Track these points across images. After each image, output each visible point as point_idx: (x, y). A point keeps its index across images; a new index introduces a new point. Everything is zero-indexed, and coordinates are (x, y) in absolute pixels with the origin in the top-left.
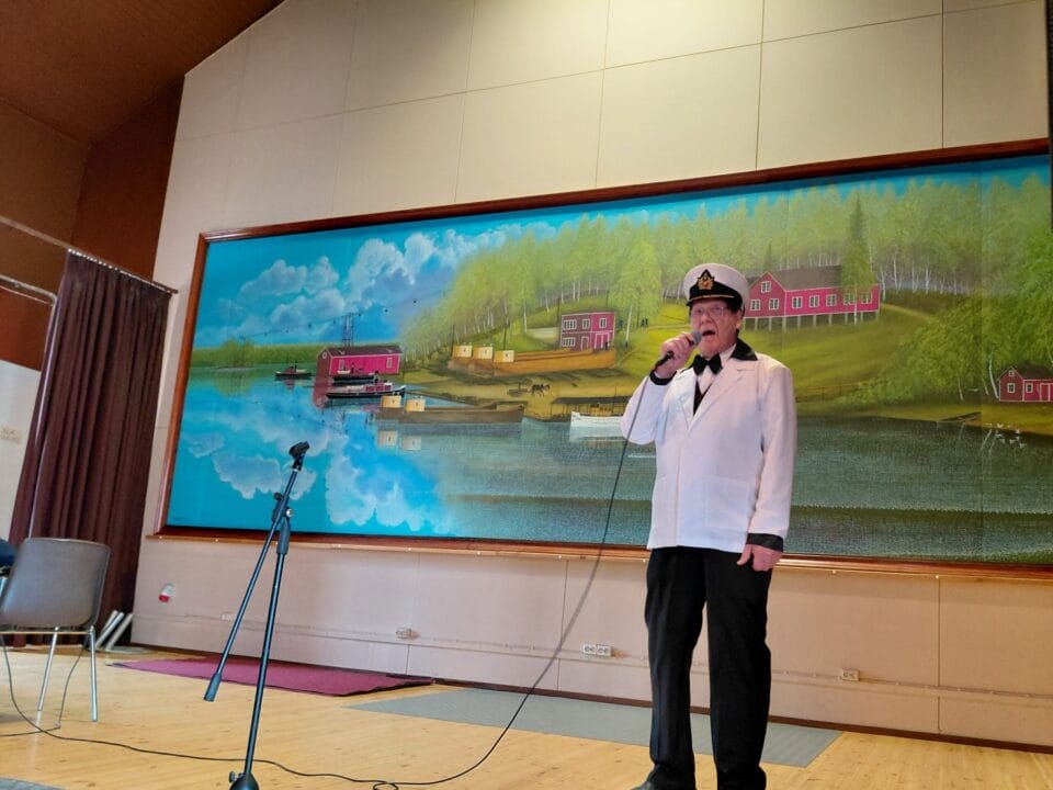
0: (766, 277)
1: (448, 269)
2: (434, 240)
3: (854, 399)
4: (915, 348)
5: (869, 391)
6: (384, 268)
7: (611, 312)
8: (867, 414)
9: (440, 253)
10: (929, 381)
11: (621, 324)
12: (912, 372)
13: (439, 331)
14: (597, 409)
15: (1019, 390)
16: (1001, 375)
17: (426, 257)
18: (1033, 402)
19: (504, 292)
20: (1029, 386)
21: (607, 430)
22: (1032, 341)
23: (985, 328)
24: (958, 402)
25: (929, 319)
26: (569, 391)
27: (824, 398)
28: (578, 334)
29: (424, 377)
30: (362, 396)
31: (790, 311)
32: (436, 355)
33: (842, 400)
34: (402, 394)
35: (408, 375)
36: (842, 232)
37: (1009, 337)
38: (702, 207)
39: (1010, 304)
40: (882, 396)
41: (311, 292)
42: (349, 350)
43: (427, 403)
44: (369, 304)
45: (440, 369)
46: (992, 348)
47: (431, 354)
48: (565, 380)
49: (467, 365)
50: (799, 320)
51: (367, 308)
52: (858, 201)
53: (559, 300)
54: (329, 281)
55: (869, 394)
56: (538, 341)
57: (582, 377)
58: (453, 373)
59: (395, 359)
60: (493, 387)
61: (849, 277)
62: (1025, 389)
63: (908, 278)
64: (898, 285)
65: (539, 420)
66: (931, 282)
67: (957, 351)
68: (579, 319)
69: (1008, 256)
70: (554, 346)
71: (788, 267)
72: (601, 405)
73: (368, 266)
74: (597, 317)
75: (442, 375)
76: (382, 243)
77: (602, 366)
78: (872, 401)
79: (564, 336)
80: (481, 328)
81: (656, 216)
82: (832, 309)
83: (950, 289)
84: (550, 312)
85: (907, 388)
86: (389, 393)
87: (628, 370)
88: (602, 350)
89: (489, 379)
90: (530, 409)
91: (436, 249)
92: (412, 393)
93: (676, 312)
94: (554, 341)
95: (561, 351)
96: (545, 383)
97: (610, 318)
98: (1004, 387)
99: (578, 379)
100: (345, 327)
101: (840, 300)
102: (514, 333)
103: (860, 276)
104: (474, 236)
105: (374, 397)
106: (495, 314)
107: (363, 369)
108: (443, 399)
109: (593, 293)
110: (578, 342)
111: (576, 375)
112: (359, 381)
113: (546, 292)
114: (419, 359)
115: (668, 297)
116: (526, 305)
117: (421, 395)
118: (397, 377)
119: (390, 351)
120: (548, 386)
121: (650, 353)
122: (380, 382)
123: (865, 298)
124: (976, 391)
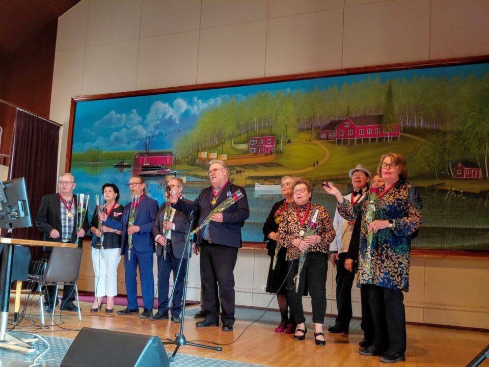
0: (347, 120)
1: (194, 116)
2: (187, 101)
4: (416, 154)
7: (273, 136)
9: (190, 108)
10: (422, 169)
11: (278, 142)
12: (415, 164)
13: (191, 145)
14: (267, 182)
15: (462, 172)
16: (455, 165)
17: (184, 110)
18: (469, 178)
19: (222, 127)
20: (467, 171)
21: (272, 191)
22: (469, 151)
23: (448, 145)
24: (435, 178)
25: (423, 140)
26: (253, 173)
28: (258, 146)
29: (185, 166)
30: (156, 176)
31: (358, 136)
32: (190, 157)
35: (177, 166)
36: (382, 99)
37: (459, 149)
39: (459, 134)
41: (129, 126)
42: (148, 154)
43: (187, 179)
44: (157, 132)
45: (193, 162)
46: (451, 153)
47: (187, 156)
48: (252, 168)
49: (205, 161)
50: (362, 140)
51: (156, 134)
52: (390, 85)
53: (248, 130)
54: (137, 121)
56: (238, 150)
57: (260, 167)
58: (199, 165)
59: (171, 158)
61: (386, 120)
62: (465, 173)
63: (413, 121)
64: (408, 124)
66: (424, 123)
67: (435, 155)
68: (258, 139)
69: (459, 112)
70: (246, 152)
71: (358, 116)
72: (269, 180)
73: (155, 114)
74: (266, 139)
75: (193, 166)
76: (162, 103)
77: (270, 161)
79: (251, 148)
80: (211, 143)
82: (378, 135)
83: (432, 126)
84: (244, 137)
85: (412, 172)
86: (169, 174)
87: (282, 164)
88: (269, 154)
91: (188, 106)
93: (304, 136)
94: (246, 150)
95: (249, 155)
96: (242, 170)
97: (273, 139)
98: (456, 171)
99: (258, 168)
100: (146, 143)
101: (382, 131)
102: (227, 146)
103: (391, 120)
104: (206, 100)
105: (161, 176)
106: (217, 137)
107: (155, 163)
108: (195, 177)
109: (264, 127)
110: (258, 151)
111: (257, 166)
112: (154, 169)
113: (242, 126)
114: (182, 158)
115: (300, 129)
116: (233, 133)
117: (184, 175)
118: (172, 166)
119: (168, 155)
120: (244, 171)
121: (292, 156)
122: (164, 169)
123: (393, 130)
124: (443, 173)
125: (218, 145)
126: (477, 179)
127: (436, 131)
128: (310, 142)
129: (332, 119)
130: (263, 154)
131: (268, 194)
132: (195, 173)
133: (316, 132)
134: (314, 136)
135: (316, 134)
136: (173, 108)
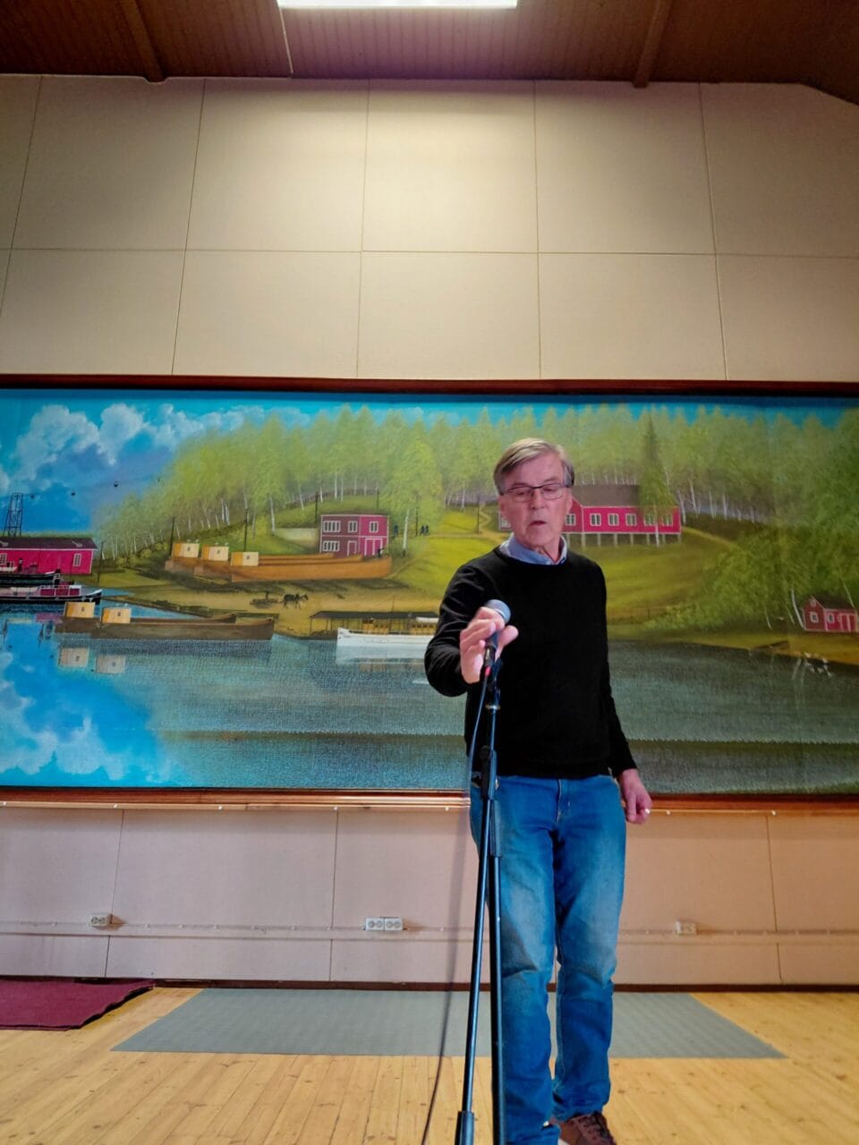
1: (164, 450)
2: (144, 413)
3: (663, 624)
4: (720, 574)
5: (678, 616)
6: (70, 442)
7: (383, 516)
8: (678, 640)
9: (153, 429)
10: (737, 608)
11: (396, 530)
12: (721, 598)
13: (152, 524)
14: (371, 625)
15: (821, 617)
16: (803, 603)
17: (132, 433)
18: (836, 632)
19: (243, 482)
20: (830, 616)
21: (386, 651)
22: (828, 573)
23: (784, 558)
24: (766, 630)
25: (731, 545)
26: (332, 604)
27: (631, 621)
28: (343, 537)
29: (131, 579)
30: (34, 601)
31: (588, 528)
32: (147, 553)
33: (651, 624)
34: (97, 599)
35: (105, 578)
36: (636, 452)
37: (807, 567)
38: (484, 411)
39: (803, 535)
40: (692, 622)
42: (15, 542)
43: (132, 614)
44: (47, 484)
45: (155, 569)
46: (792, 577)
47: (140, 552)
48: (327, 589)
49: (193, 568)
50: (599, 538)
51: (43, 489)
52: (650, 422)
53: (317, 496)
55: (680, 618)
56: (292, 543)
57: (353, 588)
58: (173, 577)
59: (86, 556)
60: (231, 595)
61: (648, 498)
62: (827, 618)
63: (706, 503)
64: (697, 509)
65: (295, 637)
66: (729, 508)
67: (759, 579)
68: (344, 521)
69: (798, 490)
70: (313, 550)
71: (584, 482)
72: (375, 621)
73: (45, 437)
74: (366, 521)
75: (156, 577)
76: (68, 410)
77: (376, 575)
78: (682, 626)
79: (324, 539)
80: (213, 522)
81: (432, 416)
82: (633, 529)
83: (747, 517)
84: (305, 511)
85: (716, 614)
86: (79, 599)
87: (408, 582)
88: (373, 557)
89: (225, 586)
90: (281, 623)
91: (146, 425)
92: (113, 600)
93: (462, 520)
94: (312, 545)
95: (319, 556)
96: (302, 593)
97: (383, 521)
98: (807, 615)
99: (346, 590)
100: (10, 512)
101: (640, 520)
102: (258, 533)
103: (659, 497)
104: (201, 415)
105: (53, 603)
106: (230, 508)
107: (37, 566)
108: (158, 608)
109: (360, 492)
110: (343, 547)
111: (342, 585)
112: (30, 582)
113: (300, 486)
114: (123, 557)
115: (451, 504)
116: (275, 501)
117: (125, 602)
118: (90, 578)
119: (79, 545)
120: (306, 596)
121: (433, 564)
122: (63, 583)
123: (665, 520)
124: (782, 619)
125: (230, 528)
126: (854, 634)
127: (754, 528)
128: (476, 536)
130: (359, 558)
131: (374, 657)
132: (161, 599)
133: (489, 514)
134: (486, 523)
135: (489, 518)
136: (99, 427)
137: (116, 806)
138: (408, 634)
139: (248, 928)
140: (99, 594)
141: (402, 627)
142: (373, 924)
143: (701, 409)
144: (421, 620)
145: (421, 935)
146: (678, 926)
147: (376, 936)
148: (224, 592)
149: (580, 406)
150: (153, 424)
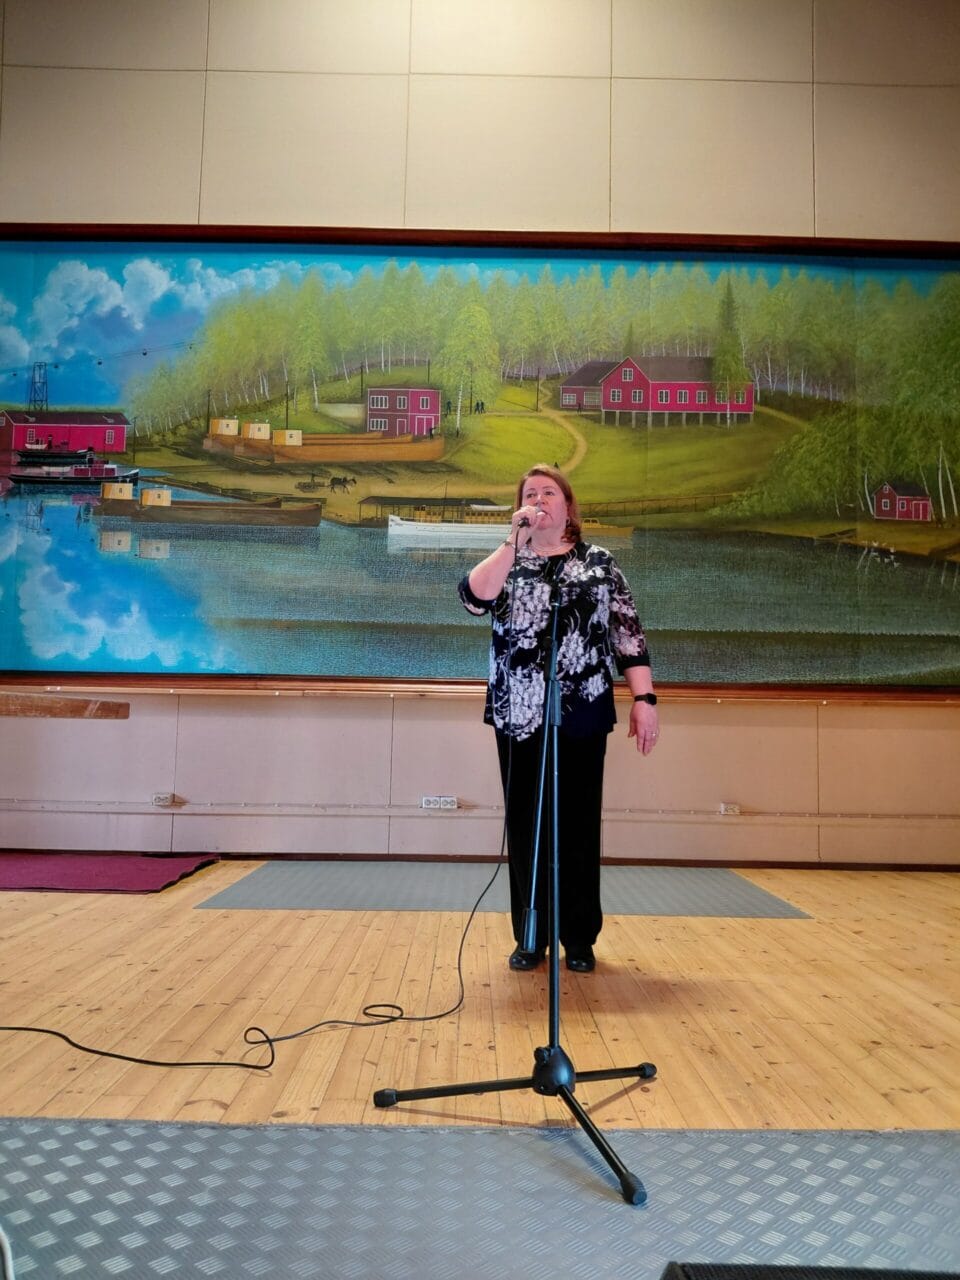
0: (627, 363)
1: (194, 313)
2: (170, 269)
3: (728, 511)
4: (792, 458)
5: (744, 503)
6: (92, 304)
7: (434, 390)
8: (741, 528)
9: (181, 289)
10: (806, 494)
11: (449, 407)
12: (790, 484)
13: (186, 398)
14: (423, 513)
15: (893, 505)
16: (876, 490)
17: (158, 294)
18: (907, 521)
19: (282, 351)
20: (903, 504)
21: (439, 540)
22: (905, 457)
23: (861, 439)
24: (835, 518)
25: (806, 427)
26: (382, 489)
27: (696, 508)
28: (392, 414)
29: (167, 459)
30: (68, 481)
31: (656, 406)
32: (183, 430)
33: (716, 512)
34: (134, 480)
35: (141, 457)
36: (712, 318)
37: (883, 450)
38: (547, 269)
39: (883, 416)
40: (757, 509)
42: (42, 416)
43: (172, 496)
44: (70, 352)
45: (192, 447)
46: (867, 461)
47: (176, 427)
48: (377, 473)
49: (233, 448)
50: (667, 417)
51: (67, 357)
52: (729, 285)
53: (362, 367)
55: (745, 505)
56: (334, 421)
57: (402, 471)
58: (212, 457)
59: (119, 433)
60: (275, 478)
61: (721, 372)
62: (898, 506)
63: (783, 380)
64: (773, 387)
65: (344, 524)
66: (807, 385)
67: (832, 463)
68: (392, 396)
69: (882, 365)
70: (360, 429)
71: (653, 354)
72: (427, 508)
73: (63, 298)
74: (416, 395)
75: (194, 457)
76: (85, 267)
77: (427, 457)
78: (748, 514)
79: (372, 416)
80: (251, 397)
81: (489, 273)
82: (704, 407)
83: (825, 395)
84: (350, 385)
85: (784, 501)
86: (115, 480)
87: (461, 466)
88: (425, 437)
89: (268, 467)
90: (331, 509)
91: (173, 284)
92: (151, 481)
93: (520, 396)
94: (359, 422)
95: (369, 435)
96: (350, 477)
97: (434, 397)
98: (879, 502)
99: (396, 473)
100: (34, 383)
101: (712, 398)
102: (301, 408)
103: (733, 372)
104: (232, 272)
105: (88, 483)
106: (270, 379)
107: (67, 444)
108: (200, 491)
109: (409, 362)
110: (392, 426)
111: (391, 469)
112: (62, 460)
113: (343, 356)
114: (158, 434)
115: (508, 377)
116: (316, 371)
117: (164, 484)
118: (125, 456)
119: (110, 421)
120: (354, 480)
121: (488, 446)
122: (97, 462)
123: (738, 398)
124: (851, 505)
125: (270, 403)
126: (925, 523)
127: (830, 407)
128: (534, 414)
129: (590, 357)
130: (410, 438)
131: (428, 546)
132: (202, 480)
133: (549, 389)
134: (546, 399)
135: (550, 394)
136: (122, 286)
137: (172, 691)
138: (461, 522)
139: (308, 806)
140: (136, 474)
141: (455, 514)
142: (429, 802)
143: (786, 271)
144: (476, 507)
145: (476, 812)
146: (722, 807)
147: (432, 813)
148: (268, 474)
149: (653, 264)
150: (181, 282)
